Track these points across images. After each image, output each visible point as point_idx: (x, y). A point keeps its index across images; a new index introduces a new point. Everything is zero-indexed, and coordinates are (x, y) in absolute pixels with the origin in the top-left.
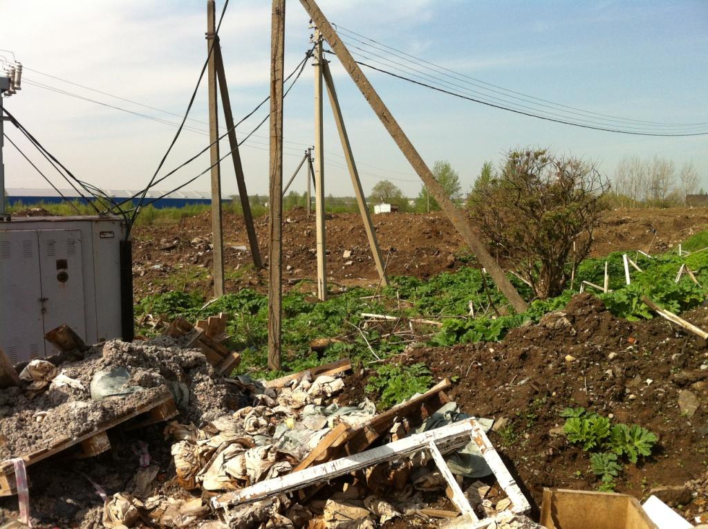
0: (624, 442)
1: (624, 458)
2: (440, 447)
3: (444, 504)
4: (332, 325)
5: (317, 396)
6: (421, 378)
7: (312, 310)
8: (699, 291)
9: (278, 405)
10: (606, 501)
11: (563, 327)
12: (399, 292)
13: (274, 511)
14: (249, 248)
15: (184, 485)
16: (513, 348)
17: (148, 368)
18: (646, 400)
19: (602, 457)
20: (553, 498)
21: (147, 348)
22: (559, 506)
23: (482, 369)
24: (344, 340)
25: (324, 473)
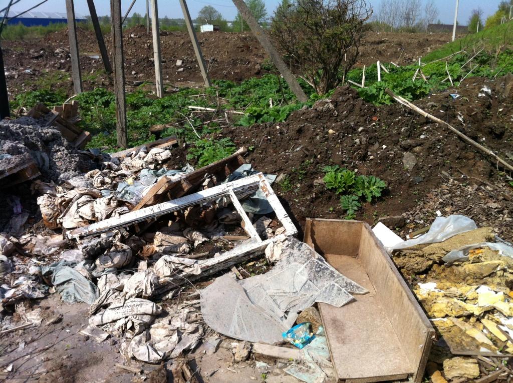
0: (364, 188)
1: (363, 199)
2: (237, 193)
3: (239, 232)
4: (167, 116)
5: (151, 163)
6: (227, 148)
7: (151, 104)
8: (427, 86)
9: (121, 169)
10: (348, 226)
11: (329, 110)
12: (219, 92)
13: (116, 241)
14: (101, 57)
15: (49, 225)
16: (293, 126)
17: (14, 141)
18: (381, 159)
19: (348, 198)
20: (313, 225)
21: (13, 126)
22: (316, 230)
23: (271, 141)
24: (175, 126)
25: (152, 213)
